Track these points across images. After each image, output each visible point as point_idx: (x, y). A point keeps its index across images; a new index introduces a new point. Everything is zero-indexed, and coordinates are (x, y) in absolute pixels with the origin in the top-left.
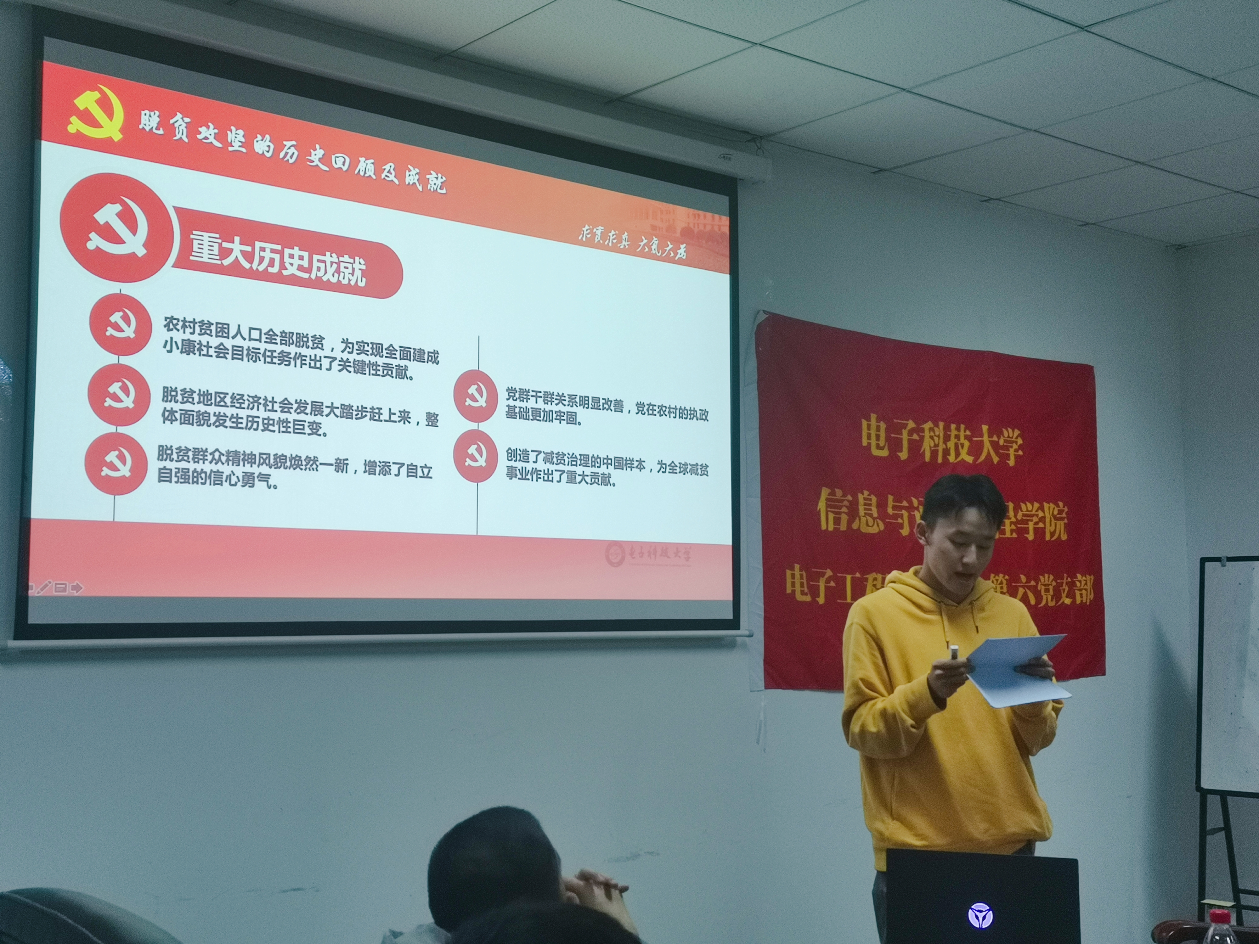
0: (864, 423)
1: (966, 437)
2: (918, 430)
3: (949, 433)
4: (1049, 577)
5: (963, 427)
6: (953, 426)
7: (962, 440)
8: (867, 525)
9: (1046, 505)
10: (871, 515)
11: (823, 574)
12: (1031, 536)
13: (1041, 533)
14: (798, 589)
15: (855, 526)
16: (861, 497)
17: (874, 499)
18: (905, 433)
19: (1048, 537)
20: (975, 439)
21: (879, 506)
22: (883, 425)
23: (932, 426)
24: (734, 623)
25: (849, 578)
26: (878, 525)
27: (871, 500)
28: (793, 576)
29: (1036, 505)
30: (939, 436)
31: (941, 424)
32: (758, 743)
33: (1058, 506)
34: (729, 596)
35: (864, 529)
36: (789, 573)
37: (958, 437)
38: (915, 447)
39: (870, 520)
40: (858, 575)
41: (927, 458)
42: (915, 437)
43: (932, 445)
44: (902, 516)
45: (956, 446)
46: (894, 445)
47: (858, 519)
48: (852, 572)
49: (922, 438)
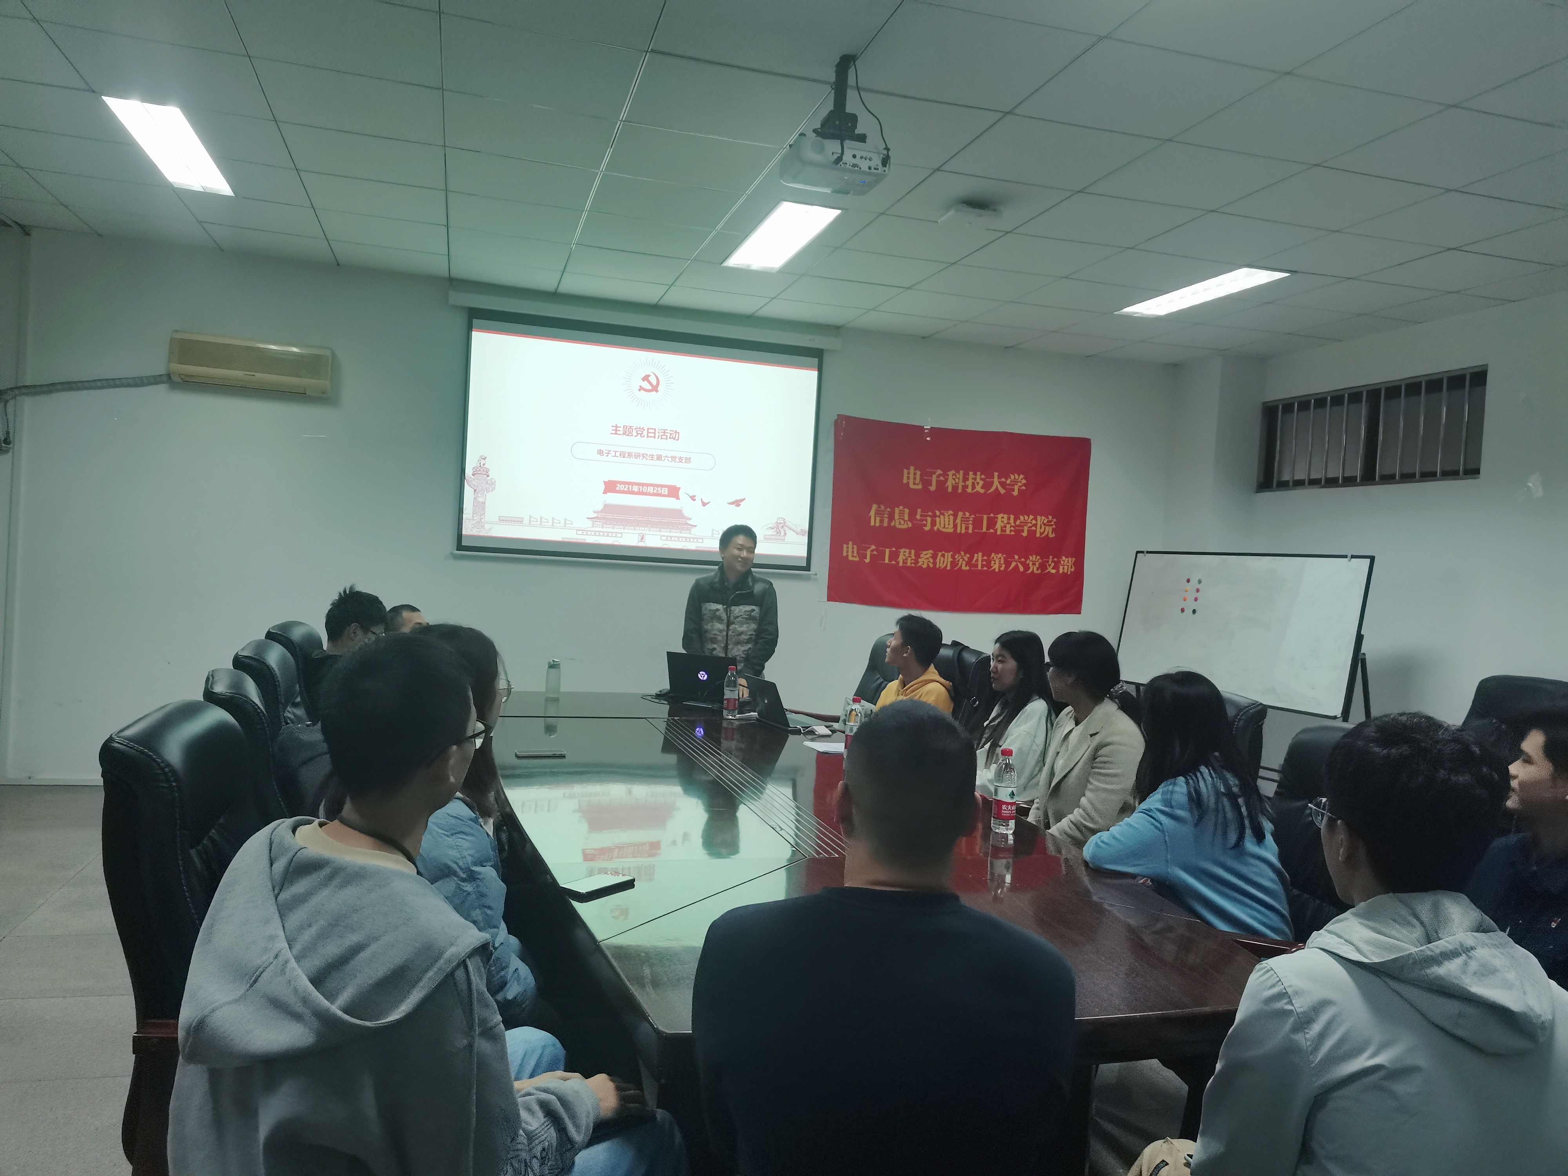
0: (906, 471)
1: (981, 479)
2: (945, 475)
3: (967, 476)
4: (1036, 557)
5: (979, 473)
6: (971, 473)
7: (978, 480)
8: (900, 524)
9: (1039, 518)
10: (903, 520)
11: (870, 548)
12: (1025, 534)
13: (1032, 533)
14: (850, 554)
15: (892, 524)
16: (897, 510)
17: (907, 511)
18: (934, 477)
19: (1038, 535)
20: (987, 480)
21: (910, 515)
22: (918, 473)
23: (955, 472)
24: (808, 568)
25: (887, 551)
26: (907, 524)
27: (904, 511)
28: (848, 548)
29: (1031, 517)
30: (959, 478)
31: (961, 472)
32: (821, 626)
33: (1048, 518)
34: (805, 554)
35: (898, 526)
36: (845, 546)
37: (975, 479)
38: (941, 485)
39: (902, 522)
40: (894, 549)
41: (950, 490)
42: (942, 478)
43: (954, 482)
44: (926, 520)
45: (973, 484)
46: (926, 483)
47: (894, 521)
48: (890, 547)
49: (947, 480)
